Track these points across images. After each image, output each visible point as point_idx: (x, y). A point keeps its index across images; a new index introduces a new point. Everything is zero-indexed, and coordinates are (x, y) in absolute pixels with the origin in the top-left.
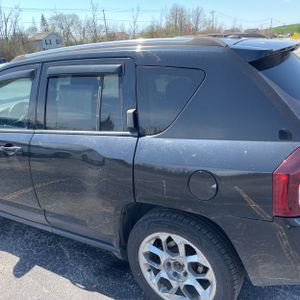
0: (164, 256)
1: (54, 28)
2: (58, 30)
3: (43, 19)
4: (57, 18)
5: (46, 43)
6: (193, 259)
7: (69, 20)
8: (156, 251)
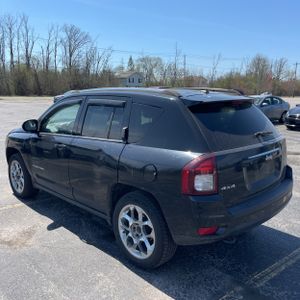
0: (131, 222)
1: (138, 68)
2: (141, 70)
3: (131, 59)
4: (143, 60)
5: (129, 81)
6: (146, 223)
7: (153, 63)
8: (128, 218)
